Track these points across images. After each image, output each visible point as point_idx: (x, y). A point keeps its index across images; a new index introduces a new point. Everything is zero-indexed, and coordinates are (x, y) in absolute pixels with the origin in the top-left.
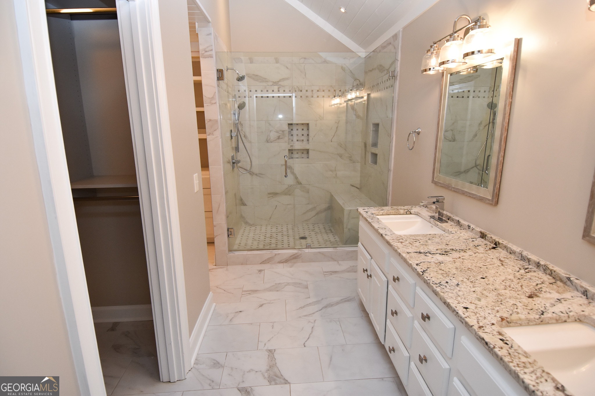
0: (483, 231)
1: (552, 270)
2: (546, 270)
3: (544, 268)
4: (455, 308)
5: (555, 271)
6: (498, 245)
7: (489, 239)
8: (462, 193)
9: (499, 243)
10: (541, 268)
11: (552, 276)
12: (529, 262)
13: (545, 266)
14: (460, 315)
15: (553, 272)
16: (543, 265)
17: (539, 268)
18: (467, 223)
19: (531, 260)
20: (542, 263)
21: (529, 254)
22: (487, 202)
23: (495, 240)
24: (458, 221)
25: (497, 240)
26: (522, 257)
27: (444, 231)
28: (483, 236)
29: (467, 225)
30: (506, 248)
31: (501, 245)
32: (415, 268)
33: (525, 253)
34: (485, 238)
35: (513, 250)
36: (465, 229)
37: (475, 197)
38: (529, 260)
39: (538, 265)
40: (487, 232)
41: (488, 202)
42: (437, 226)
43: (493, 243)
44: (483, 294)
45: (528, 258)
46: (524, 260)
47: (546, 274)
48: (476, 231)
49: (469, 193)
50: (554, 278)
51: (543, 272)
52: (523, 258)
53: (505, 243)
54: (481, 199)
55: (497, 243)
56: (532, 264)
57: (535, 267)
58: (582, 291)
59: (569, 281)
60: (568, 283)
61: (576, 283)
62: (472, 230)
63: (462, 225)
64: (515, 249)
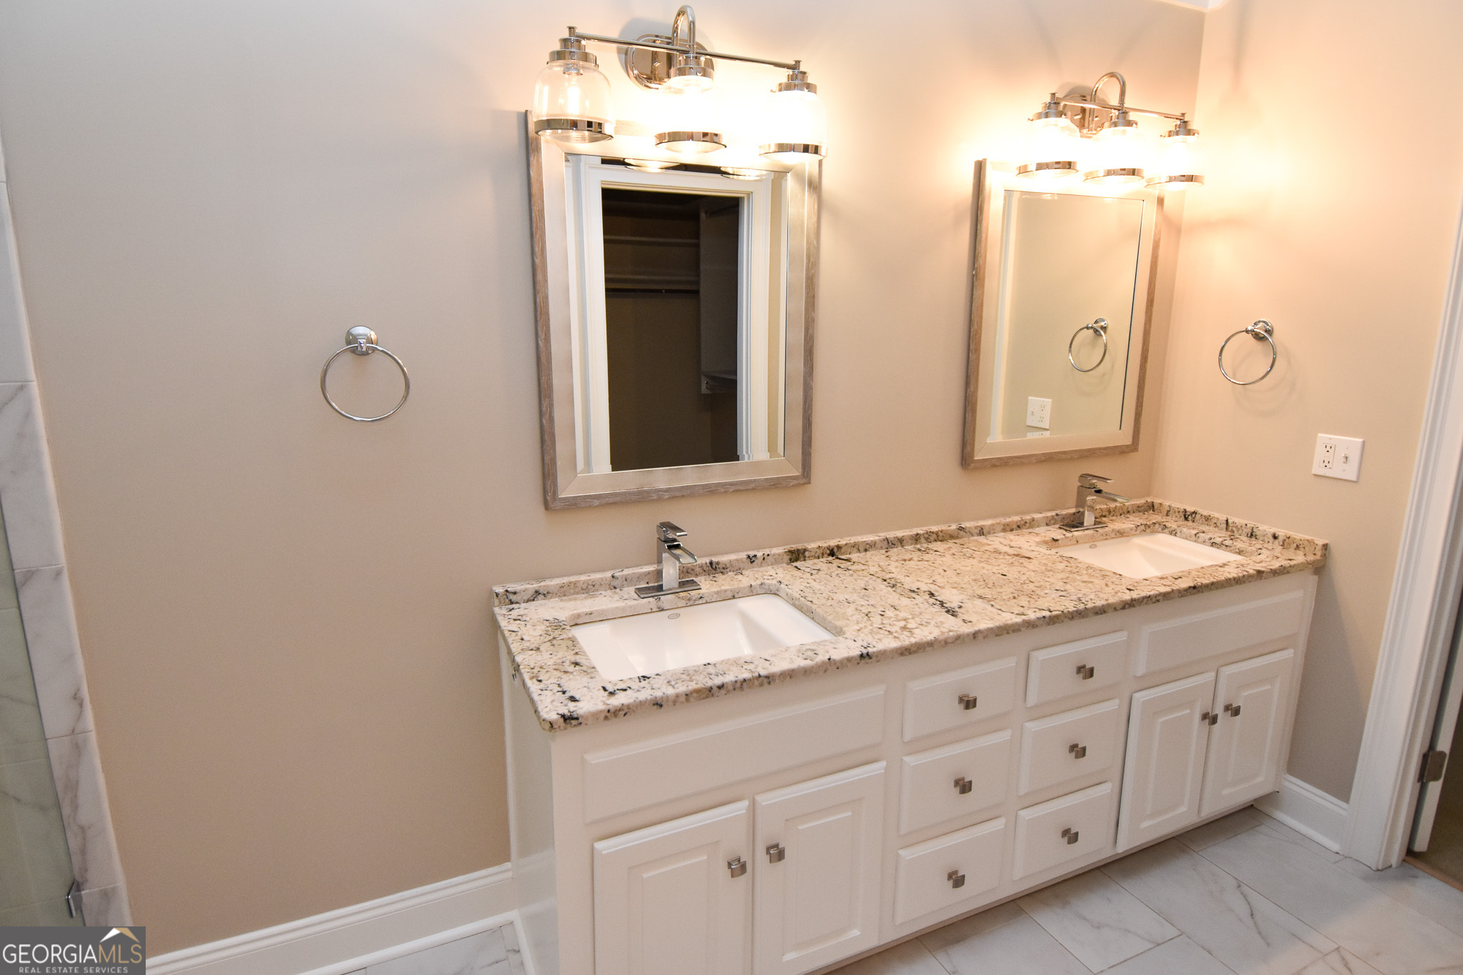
0: (788, 547)
2: (928, 537)
3: (926, 536)
5: (942, 531)
6: (838, 550)
7: (813, 554)
8: (707, 491)
9: (839, 547)
10: (922, 539)
11: (938, 540)
12: (901, 543)
13: (927, 533)
15: (940, 533)
16: (923, 534)
17: (918, 541)
18: (743, 555)
19: (904, 538)
20: (920, 532)
22: (792, 484)
23: (828, 548)
24: (711, 563)
25: (833, 543)
26: (888, 543)
28: (796, 556)
29: (747, 556)
30: (856, 547)
31: (842, 550)
33: (891, 535)
34: (805, 557)
35: (870, 542)
36: (741, 569)
37: (752, 485)
38: (901, 541)
39: (917, 538)
40: (793, 546)
41: (795, 482)
43: (826, 555)
45: (900, 538)
46: (893, 546)
47: (931, 542)
48: (776, 557)
49: (731, 484)
50: (941, 541)
51: (926, 543)
52: (890, 543)
55: (835, 550)
56: (907, 542)
57: (912, 544)
58: (978, 532)
59: (961, 530)
60: (962, 533)
61: (970, 528)
62: (764, 559)
63: (728, 565)
64: (872, 539)
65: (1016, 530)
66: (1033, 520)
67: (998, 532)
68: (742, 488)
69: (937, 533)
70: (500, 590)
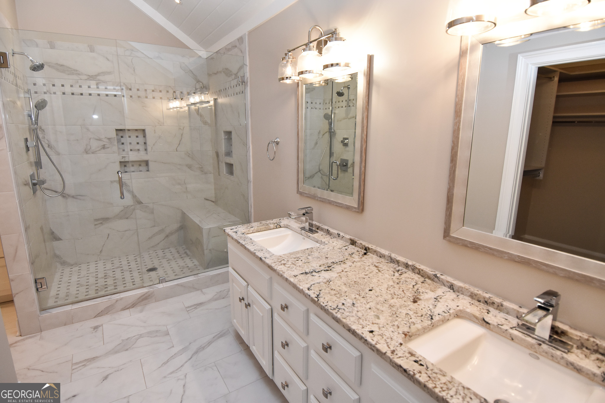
0: (352, 238)
1: (420, 269)
2: (414, 269)
3: (413, 268)
4: (362, 335)
5: (422, 270)
7: (359, 246)
9: (369, 249)
10: (410, 268)
11: (420, 275)
12: (398, 263)
13: (413, 266)
14: (369, 342)
15: (421, 271)
16: (411, 265)
17: (407, 268)
19: (400, 261)
20: (410, 263)
21: (397, 256)
22: (353, 210)
23: (365, 246)
24: (328, 230)
25: (367, 245)
27: (317, 242)
28: (353, 243)
29: (337, 233)
30: (375, 252)
31: (371, 250)
32: (307, 294)
33: (393, 256)
34: (356, 245)
35: (382, 254)
36: (335, 237)
37: (341, 205)
38: (398, 262)
39: (407, 266)
40: (356, 239)
41: (355, 210)
42: (309, 238)
43: (363, 249)
44: (378, 310)
45: (397, 260)
46: (394, 262)
47: (415, 273)
48: (346, 239)
49: (336, 202)
50: (422, 276)
51: (412, 272)
52: (392, 260)
53: (373, 247)
54: (348, 208)
55: (367, 249)
56: (401, 265)
57: (404, 268)
58: (449, 285)
59: (436, 277)
60: (436, 279)
61: (442, 279)
62: (342, 237)
63: (332, 234)
64: (384, 253)
65: (483, 303)
66: (502, 305)
67: (466, 295)
68: (338, 205)
69: (419, 269)
70: (289, 213)
